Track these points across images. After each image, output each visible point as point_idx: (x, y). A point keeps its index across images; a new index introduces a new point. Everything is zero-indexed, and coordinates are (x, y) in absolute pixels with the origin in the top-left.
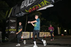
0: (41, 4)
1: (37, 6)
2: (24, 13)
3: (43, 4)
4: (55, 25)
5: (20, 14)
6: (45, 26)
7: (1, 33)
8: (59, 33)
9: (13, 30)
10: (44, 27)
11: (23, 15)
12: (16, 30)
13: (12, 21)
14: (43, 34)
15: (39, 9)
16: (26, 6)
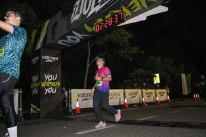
0: (130, 5)
1: (118, 14)
2: (81, 36)
3: (137, 4)
4: (172, 68)
5: (69, 37)
6: (141, 71)
7: (19, 94)
8: (185, 92)
9: (51, 83)
10: (141, 73)
11: (78, 41)
12: (59, 84)
13: (48, 57)
14: (136, 93)
15: (124, 21)
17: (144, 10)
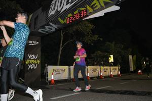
1: (83, 11)
2: (56, 26)
3: (97, 4)
5: (47, 27)
6: (100, 53)
8: (132, 69)
9: (33, 61)
11: (54, 30)
12: (39, 62)
13: (31, 42)
14: (96, 69)
15: (87, 16)
16: (59, 9)
17: (102, 9)
